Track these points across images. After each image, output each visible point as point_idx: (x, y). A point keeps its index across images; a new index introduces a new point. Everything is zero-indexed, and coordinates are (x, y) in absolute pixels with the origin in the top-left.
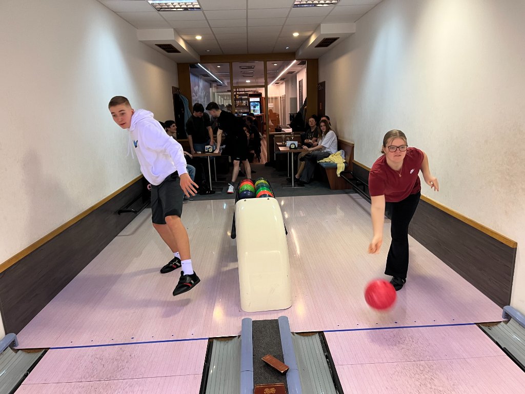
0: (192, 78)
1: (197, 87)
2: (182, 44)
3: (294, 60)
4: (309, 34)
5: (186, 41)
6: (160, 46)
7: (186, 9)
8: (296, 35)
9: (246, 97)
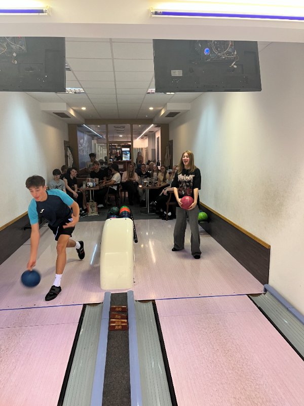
0: (79, 134)
2: (72, 113)
4: (160, 108)
5: (75, 111)
6: (57, 114)
7: (75, 93)
8: (151, 109)
9: (120, 147)
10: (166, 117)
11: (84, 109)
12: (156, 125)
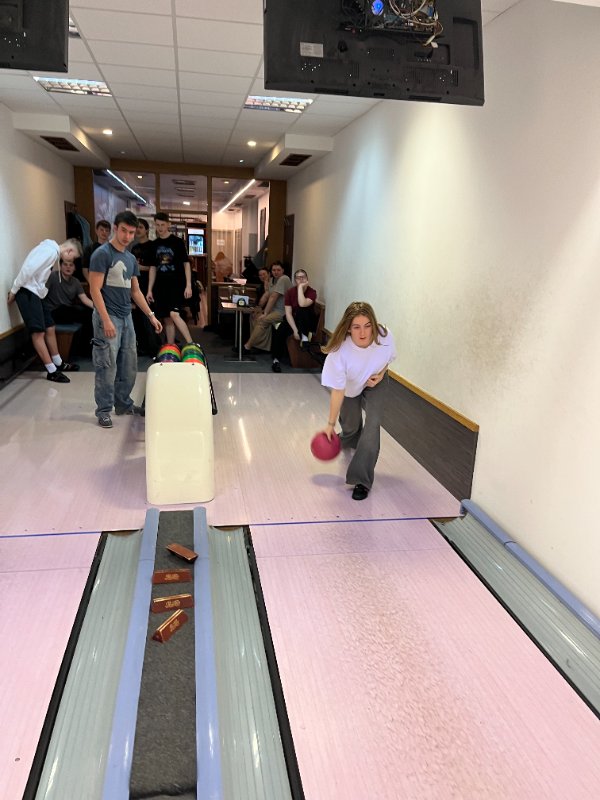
0: (97, 191)
1: (105, 205)
2: (82, 140)
3: (251, 179)
4: (271, 145)
5: (88, 136)
6: (49, 139)
7: (90, 93)
8: (252, 144)
9: (183, 227)
10: (282, 164)
11: (108, 132)
12: (261, 182)
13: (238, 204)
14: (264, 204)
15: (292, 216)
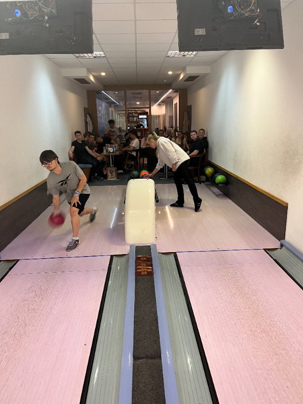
2: (92, 78)
3: (170, 89)
4: (179, 72)
5: (94, 76)
6: (76, 79)
8: (170, 73)
10: (185, 81)
12: (175, 90)
13: (163, 102)
14: (176, 101)
15: (191, 106)
